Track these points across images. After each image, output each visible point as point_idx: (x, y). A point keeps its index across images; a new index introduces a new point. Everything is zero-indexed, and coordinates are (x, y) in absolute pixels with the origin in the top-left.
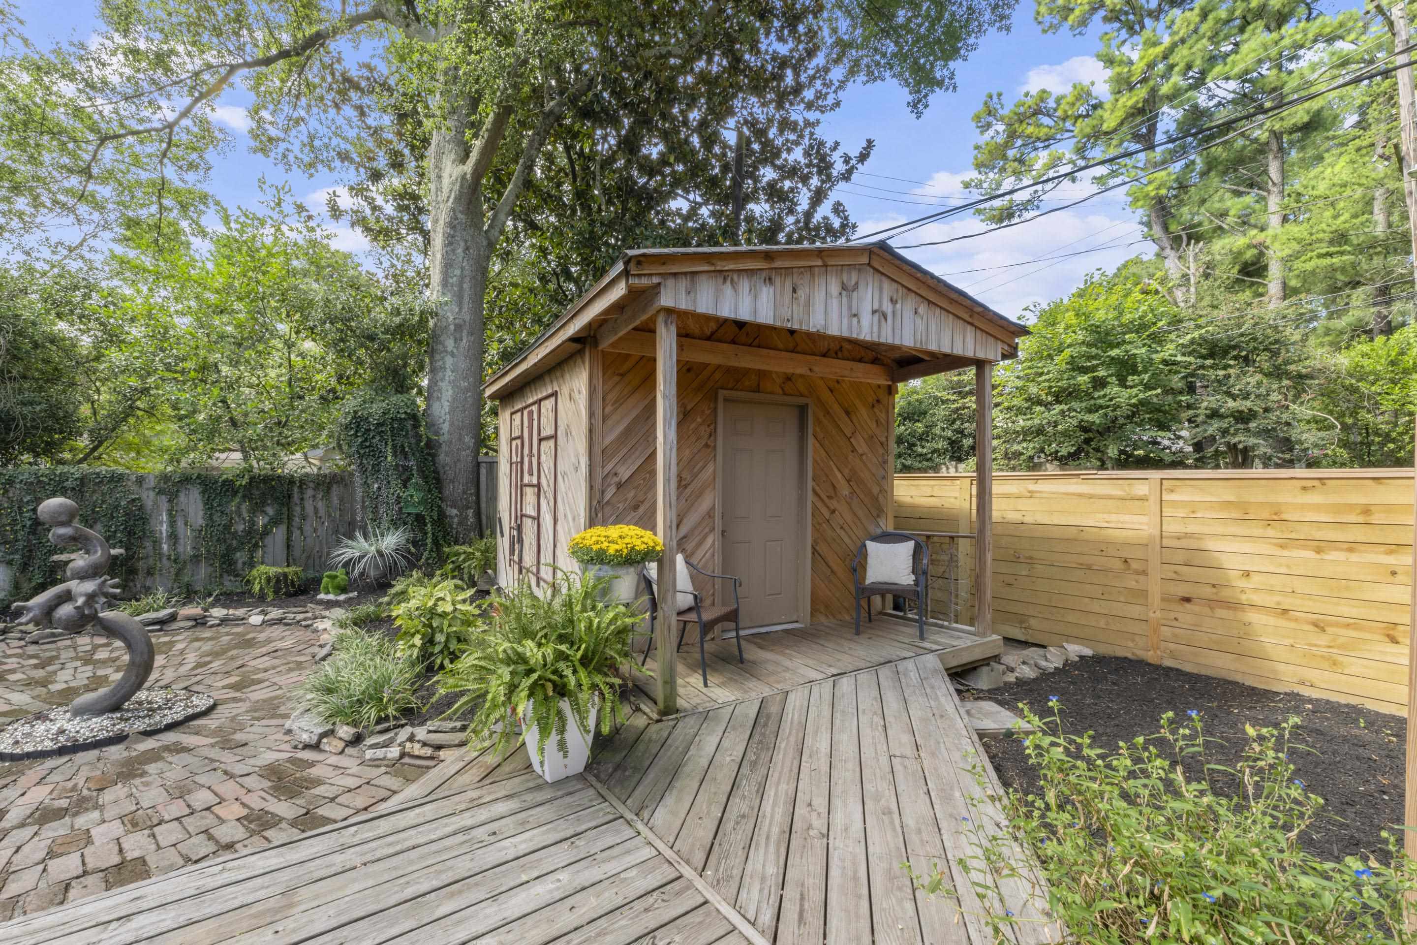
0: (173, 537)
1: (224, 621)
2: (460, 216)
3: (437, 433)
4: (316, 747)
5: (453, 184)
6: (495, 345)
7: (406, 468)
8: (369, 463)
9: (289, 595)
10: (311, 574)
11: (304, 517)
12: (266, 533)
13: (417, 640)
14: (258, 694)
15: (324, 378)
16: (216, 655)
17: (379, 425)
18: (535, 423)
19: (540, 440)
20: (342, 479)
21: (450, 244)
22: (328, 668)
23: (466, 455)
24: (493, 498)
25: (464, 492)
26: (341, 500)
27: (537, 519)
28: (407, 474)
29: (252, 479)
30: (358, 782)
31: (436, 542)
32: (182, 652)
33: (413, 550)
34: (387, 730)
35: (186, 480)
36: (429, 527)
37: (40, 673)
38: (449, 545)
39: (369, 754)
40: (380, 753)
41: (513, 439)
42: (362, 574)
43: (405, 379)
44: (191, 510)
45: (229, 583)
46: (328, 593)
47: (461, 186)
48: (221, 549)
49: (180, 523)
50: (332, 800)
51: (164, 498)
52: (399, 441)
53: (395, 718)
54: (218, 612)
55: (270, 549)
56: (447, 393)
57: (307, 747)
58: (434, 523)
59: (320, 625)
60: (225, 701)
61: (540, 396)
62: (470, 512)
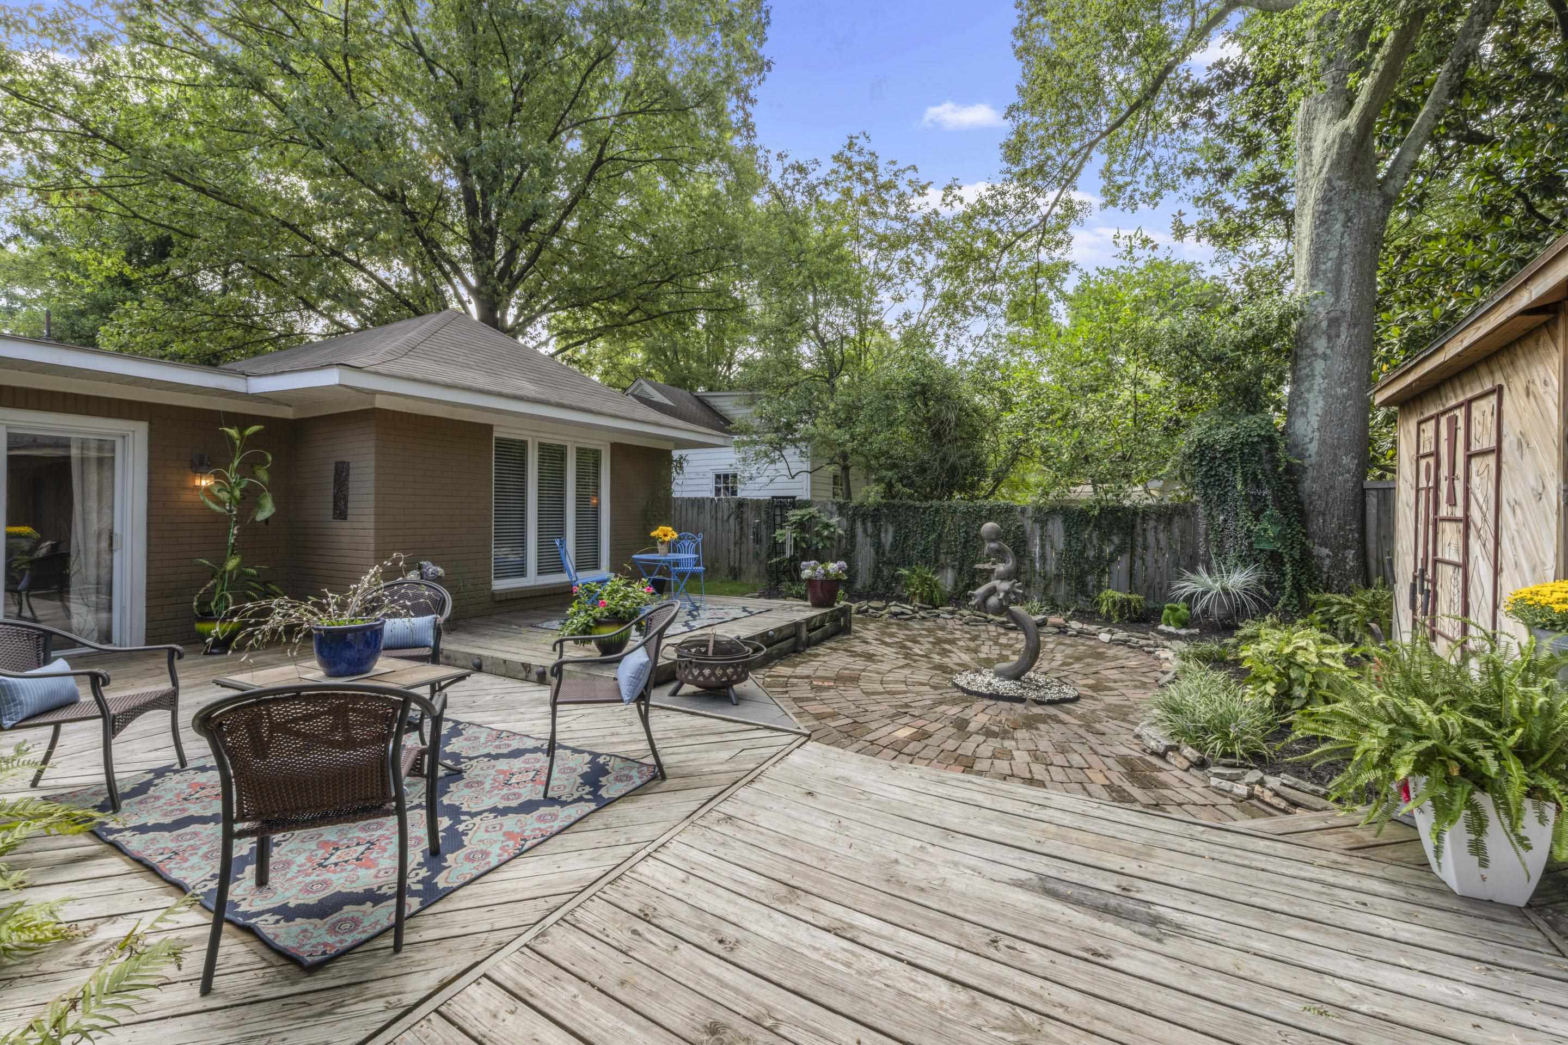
0: (1043, 557)
1: (1080, 633)
2: (1338, 183)
3: (1301, 456)
4: (1162, 756)
5: (1329, 149)
6: (1395, 331)
7: (1258, 498)
8: (1214, 493)
9: (1132, 621)
10: (1151, 604)
11: (1145, 548)
12: (1112, 560)
13: (1270, 688)
14: (1111, 699)
15: (1167, 409)
16: (1078, 659)
17: (1228, 451)
18: (1461, 434)
19: (1469, 458)
20: (1185, 510)
21: (1323, 222)
22: (1173, 691)
23: (1344, 481)
24: (1388, 536)
25: (1341, 528)
26: (1183, 532)
27: (1464, 566)
28: (1260, 505)
29: (1102, 509)
30: (1203, 801)
31: (1297, 586)
32: (1052, 651)
33: (1266, 592)
34: (1233, 766)
35: (1053, 511)
36: (1288, 568)
37: (972, 644)
38: (1317, 591)
39: (1214, 781)
40: (1226, 785)
41: (1419, 457)
42: (1205, 611)
43: (1258, 397)
44: (1056, 538)
45: (1082, 602)
46: (1168, 624)
47: (1341, 147)
48: (1076, 571)
49: (1048, 547)
50: (1180, 805)
51: (1038, 526)
52: (1250, 468)
53: (1242, 757)
54: (1075, 625)
55: (1115, 577)
56: (1316, 405)
57: (1154, 753)
58: (1294, 562)
59: (1163, 654)
60: (1086, 697)
61: (1469, 395)
62: (1350, 554)
